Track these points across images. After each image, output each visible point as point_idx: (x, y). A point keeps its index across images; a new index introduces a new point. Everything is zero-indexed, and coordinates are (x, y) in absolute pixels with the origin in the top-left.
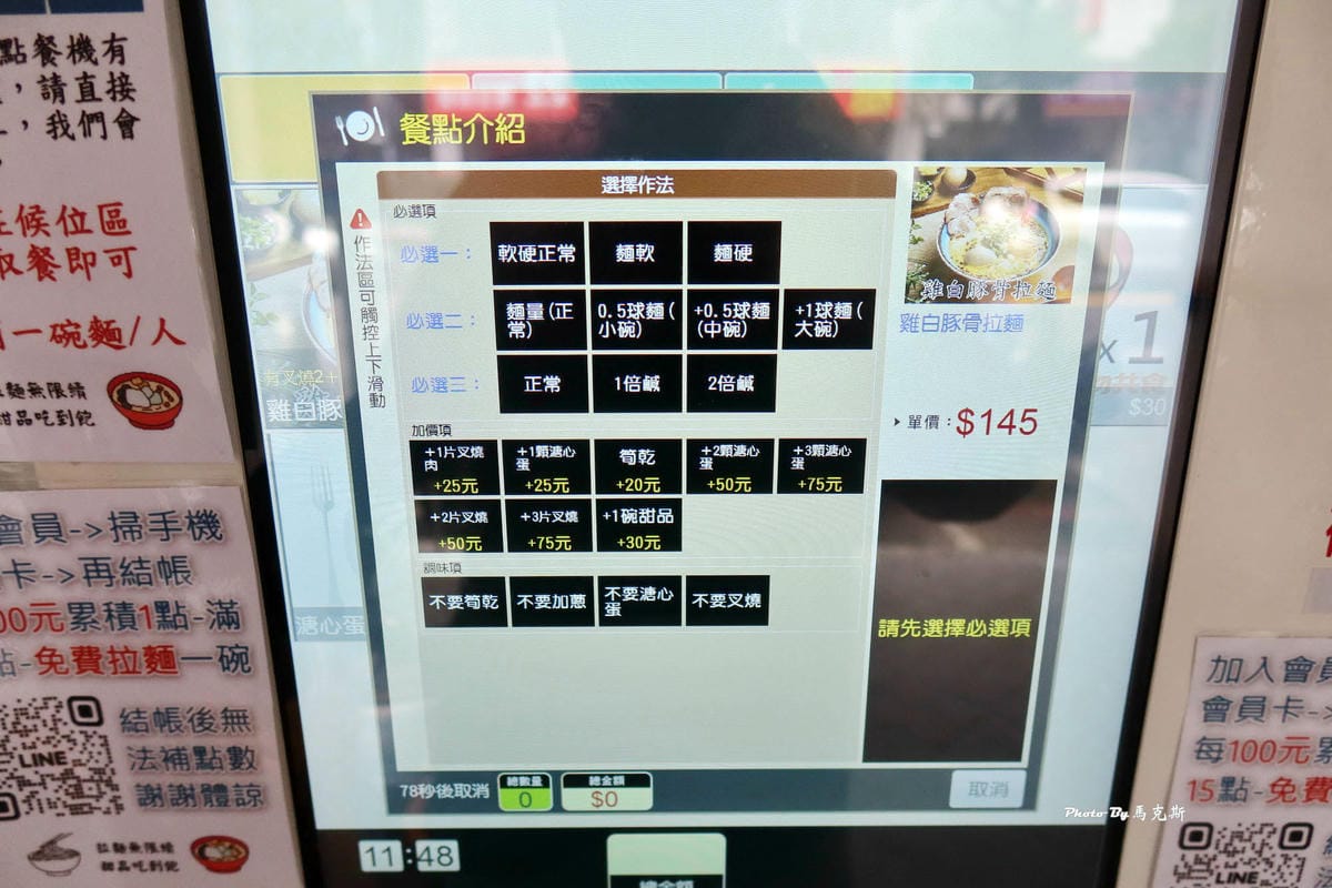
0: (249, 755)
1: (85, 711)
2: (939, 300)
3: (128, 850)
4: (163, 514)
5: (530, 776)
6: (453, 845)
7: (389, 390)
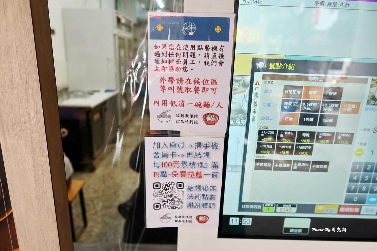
0: (214, 196)
1: (180, 186)
2: (374, 105)
3: (182, 217)
4: (207, 143)
5: (271, 204)
6: (251, 219)
7: (256, 119)
